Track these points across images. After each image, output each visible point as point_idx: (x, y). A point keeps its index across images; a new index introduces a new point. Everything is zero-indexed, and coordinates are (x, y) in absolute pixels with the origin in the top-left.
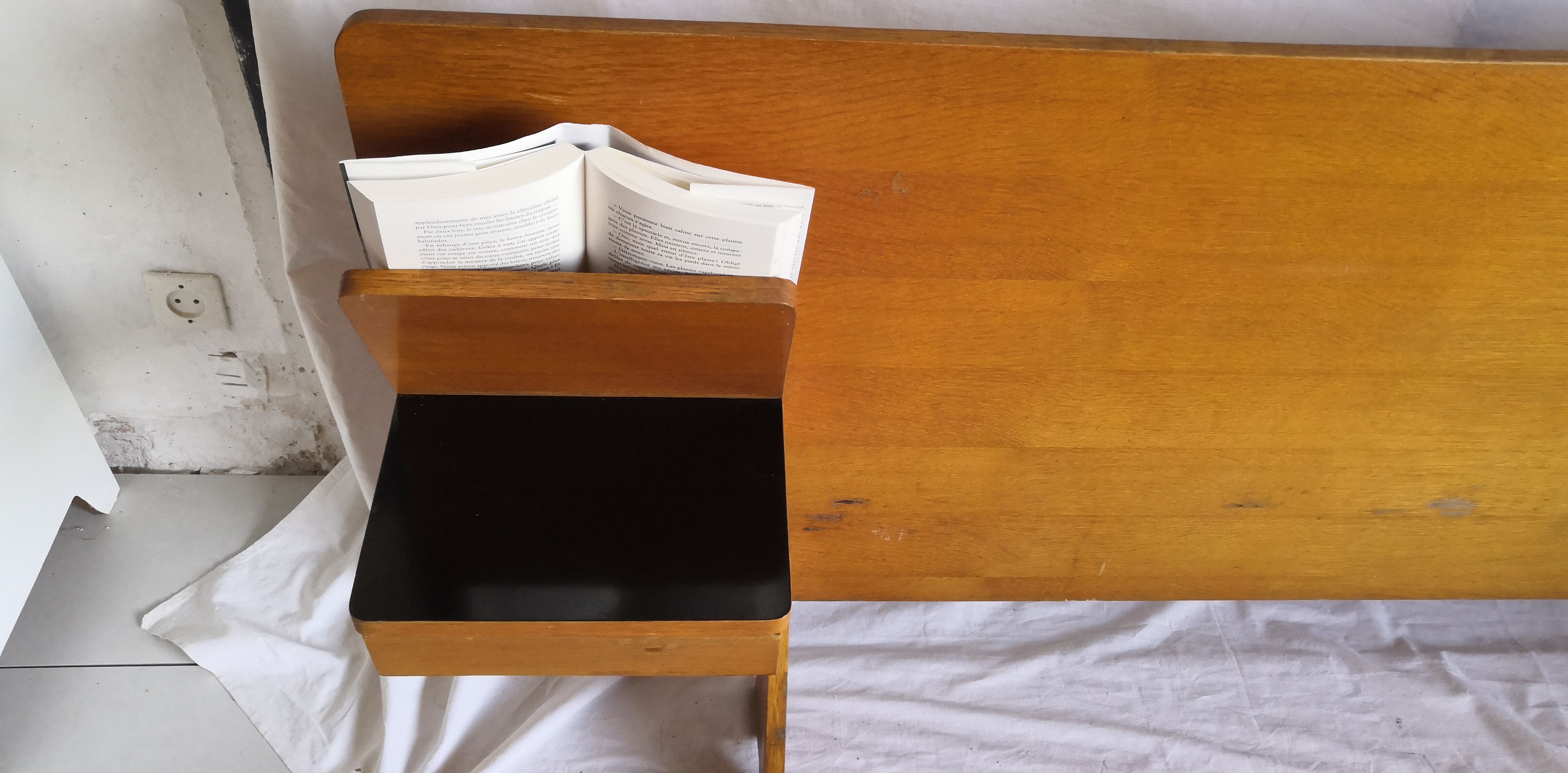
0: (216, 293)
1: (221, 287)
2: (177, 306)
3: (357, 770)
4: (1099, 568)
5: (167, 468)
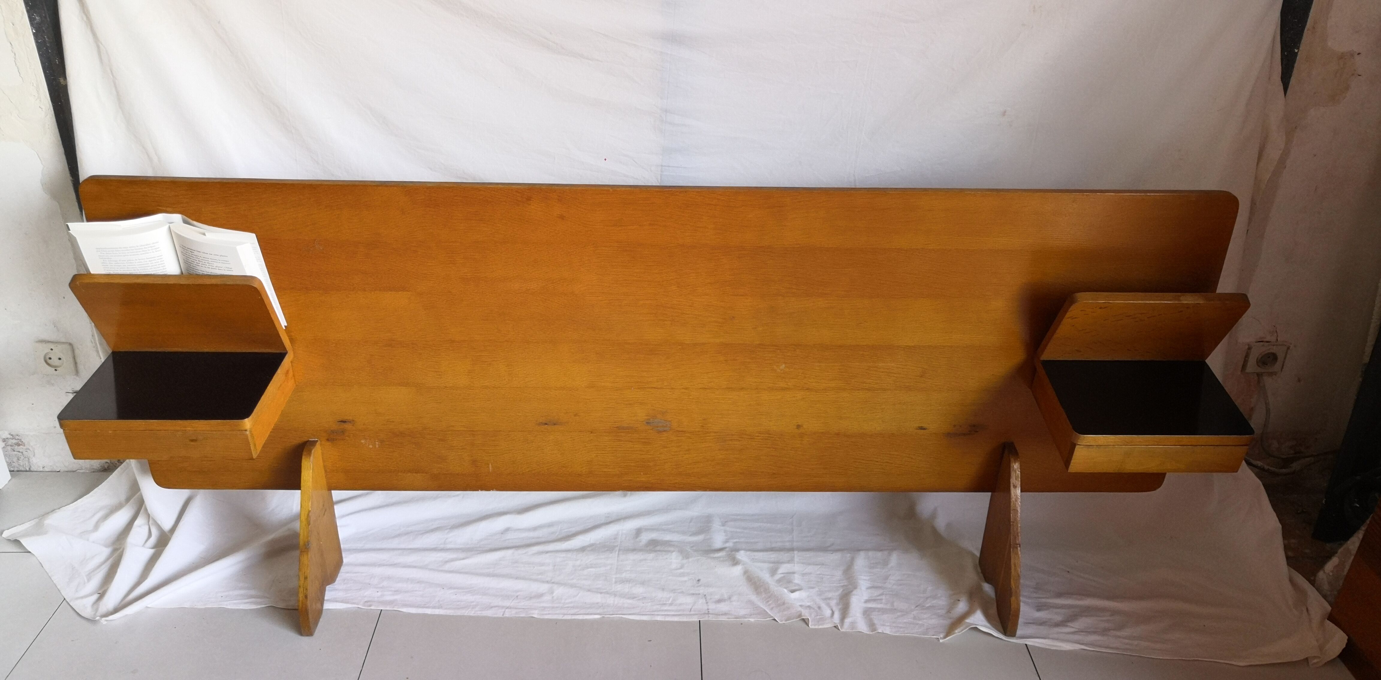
0: (70, 353)
1: (73, 351)
2: (49, 361)
3: (99, 594)
4: (488, 467)
5: (41, 469)
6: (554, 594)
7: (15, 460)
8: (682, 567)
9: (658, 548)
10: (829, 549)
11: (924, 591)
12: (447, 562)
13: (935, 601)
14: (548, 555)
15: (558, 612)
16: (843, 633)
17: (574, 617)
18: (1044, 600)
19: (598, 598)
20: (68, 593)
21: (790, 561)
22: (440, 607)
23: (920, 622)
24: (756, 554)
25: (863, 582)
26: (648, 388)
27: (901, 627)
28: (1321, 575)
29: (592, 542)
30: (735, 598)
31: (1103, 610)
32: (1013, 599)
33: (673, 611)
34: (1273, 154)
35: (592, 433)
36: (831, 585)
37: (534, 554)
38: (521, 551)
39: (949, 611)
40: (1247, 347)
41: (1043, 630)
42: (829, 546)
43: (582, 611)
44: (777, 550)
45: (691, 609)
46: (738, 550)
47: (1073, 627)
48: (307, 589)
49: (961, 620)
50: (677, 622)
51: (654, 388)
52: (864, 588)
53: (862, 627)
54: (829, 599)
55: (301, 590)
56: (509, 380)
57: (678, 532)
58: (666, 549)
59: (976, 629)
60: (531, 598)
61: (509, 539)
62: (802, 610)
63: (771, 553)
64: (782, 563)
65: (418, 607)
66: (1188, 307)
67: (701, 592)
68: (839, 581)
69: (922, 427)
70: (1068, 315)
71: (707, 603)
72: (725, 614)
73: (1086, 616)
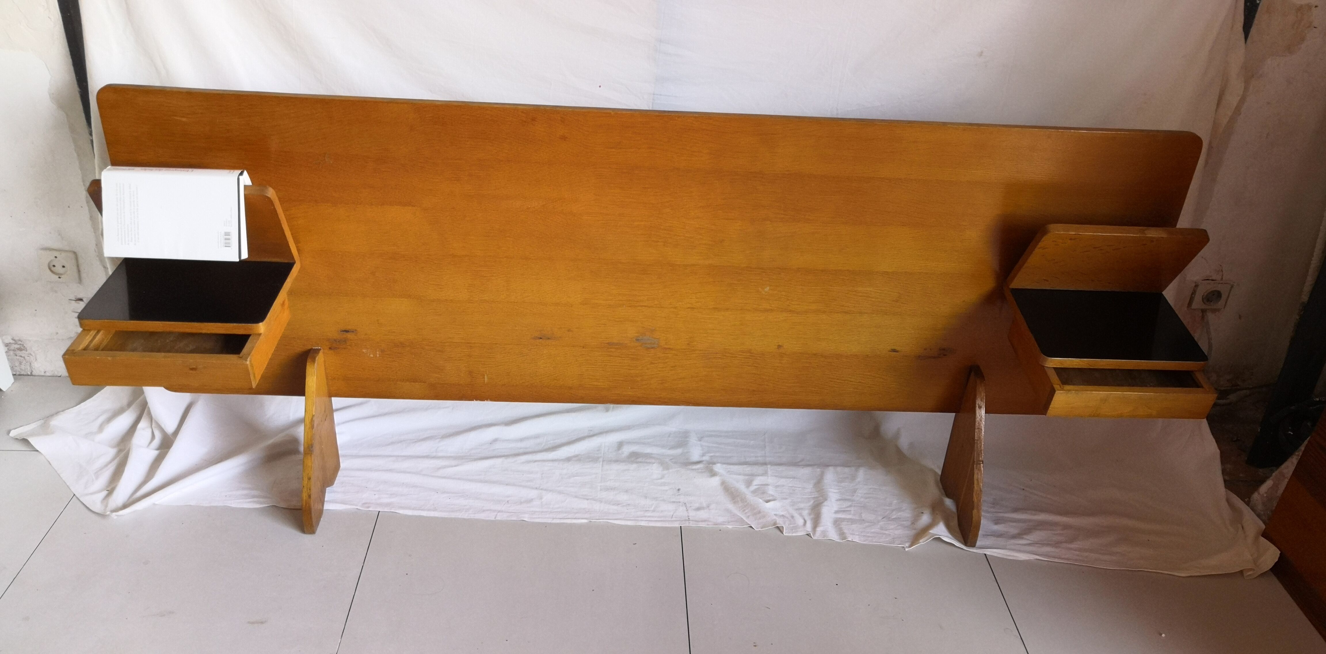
0: (74, 261)
1: (77, 259)
2: (53, 269)
3: (107, 490)
4: (484, 378)
5: (43, 374)
6: (543, 500)
7: (17, 364)
8: (662, 477)
9: (640, 460)
10: (800, 464)
11: (890, 504)
12: (440, 468)
13: (899, 514)
14: (536, 463)
15: (547, 516)
16: (816, 540)
17: (562, 521)
18: (1001, 515)
19: (585, 504)
20: (78, 489)
21: (765, 474)
22: (435, 510)
23: (887, 532)
24: (732, 466)
25: (833, 494)
26: (639, 306)
27: (869, 537)
28: (1255, 496)
29: (577, 453)
30: (713, 506)
31: (1056, 524)
32: (975, 511)
33: (655, 517)
34: (1232, 99)
35: (583, 348)
36: (804, 497)
37: (523, 463)
38: (510, 460)
39: (913, 523)
40: (1194, 285)
41: (1001, 541)
42: (798, 462)
43: (570, 516)
44: (751, 464)
45: (673, 515)
46: (714, 463)
47: (1028, 540)
48: (310, 489)
49: (924, 531)
50: (659, 527)
51: (645, 306)
52: (833, 500)
53: (833, 535)
54: (802, 509)
55: (305, 490)
56: (507, 295)
57: (657, 446)
58: (647, 461)
59: (939, 539)
60: (521, 503)
61: (497, 449)
62: (777, 519)
63: (745, 466)
64: (756, 475)
65: (414, 509)
66: (1152, 240)
67: (681, 500)
68: (811, 493)
69: (895, 349)
70: (1041, 244)
71: (687, 510)
72: (705, 521)
73: (1040, 530)
